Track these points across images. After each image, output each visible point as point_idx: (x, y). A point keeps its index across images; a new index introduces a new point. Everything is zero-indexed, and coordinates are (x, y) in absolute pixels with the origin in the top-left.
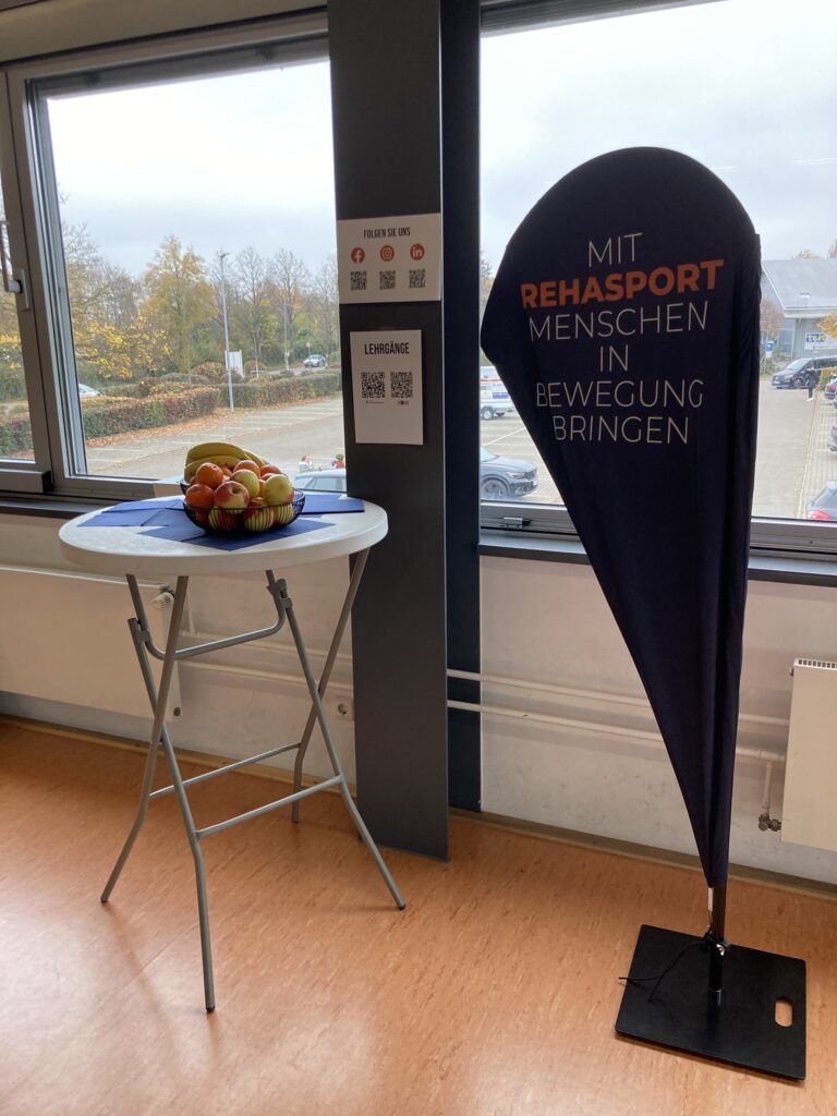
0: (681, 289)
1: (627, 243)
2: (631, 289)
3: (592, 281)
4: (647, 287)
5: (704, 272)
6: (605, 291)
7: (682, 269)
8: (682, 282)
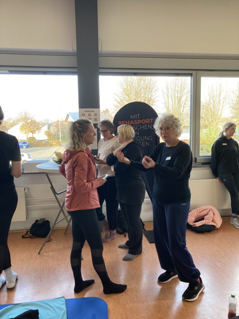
0: (147, 123)
1: (137, 116)
2: (139, 123)
3: (132, 121)
4: (141, 122)
5: (150, 120)
6: (134, 123)
7: (147, 120)
8: (147, 122)
